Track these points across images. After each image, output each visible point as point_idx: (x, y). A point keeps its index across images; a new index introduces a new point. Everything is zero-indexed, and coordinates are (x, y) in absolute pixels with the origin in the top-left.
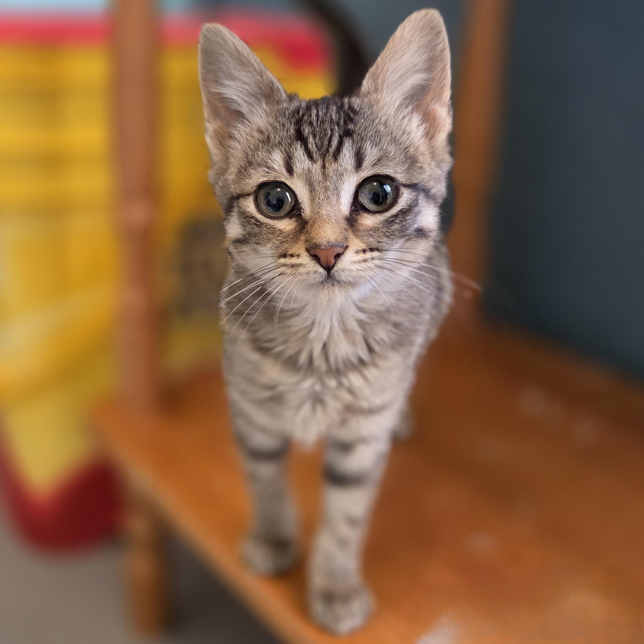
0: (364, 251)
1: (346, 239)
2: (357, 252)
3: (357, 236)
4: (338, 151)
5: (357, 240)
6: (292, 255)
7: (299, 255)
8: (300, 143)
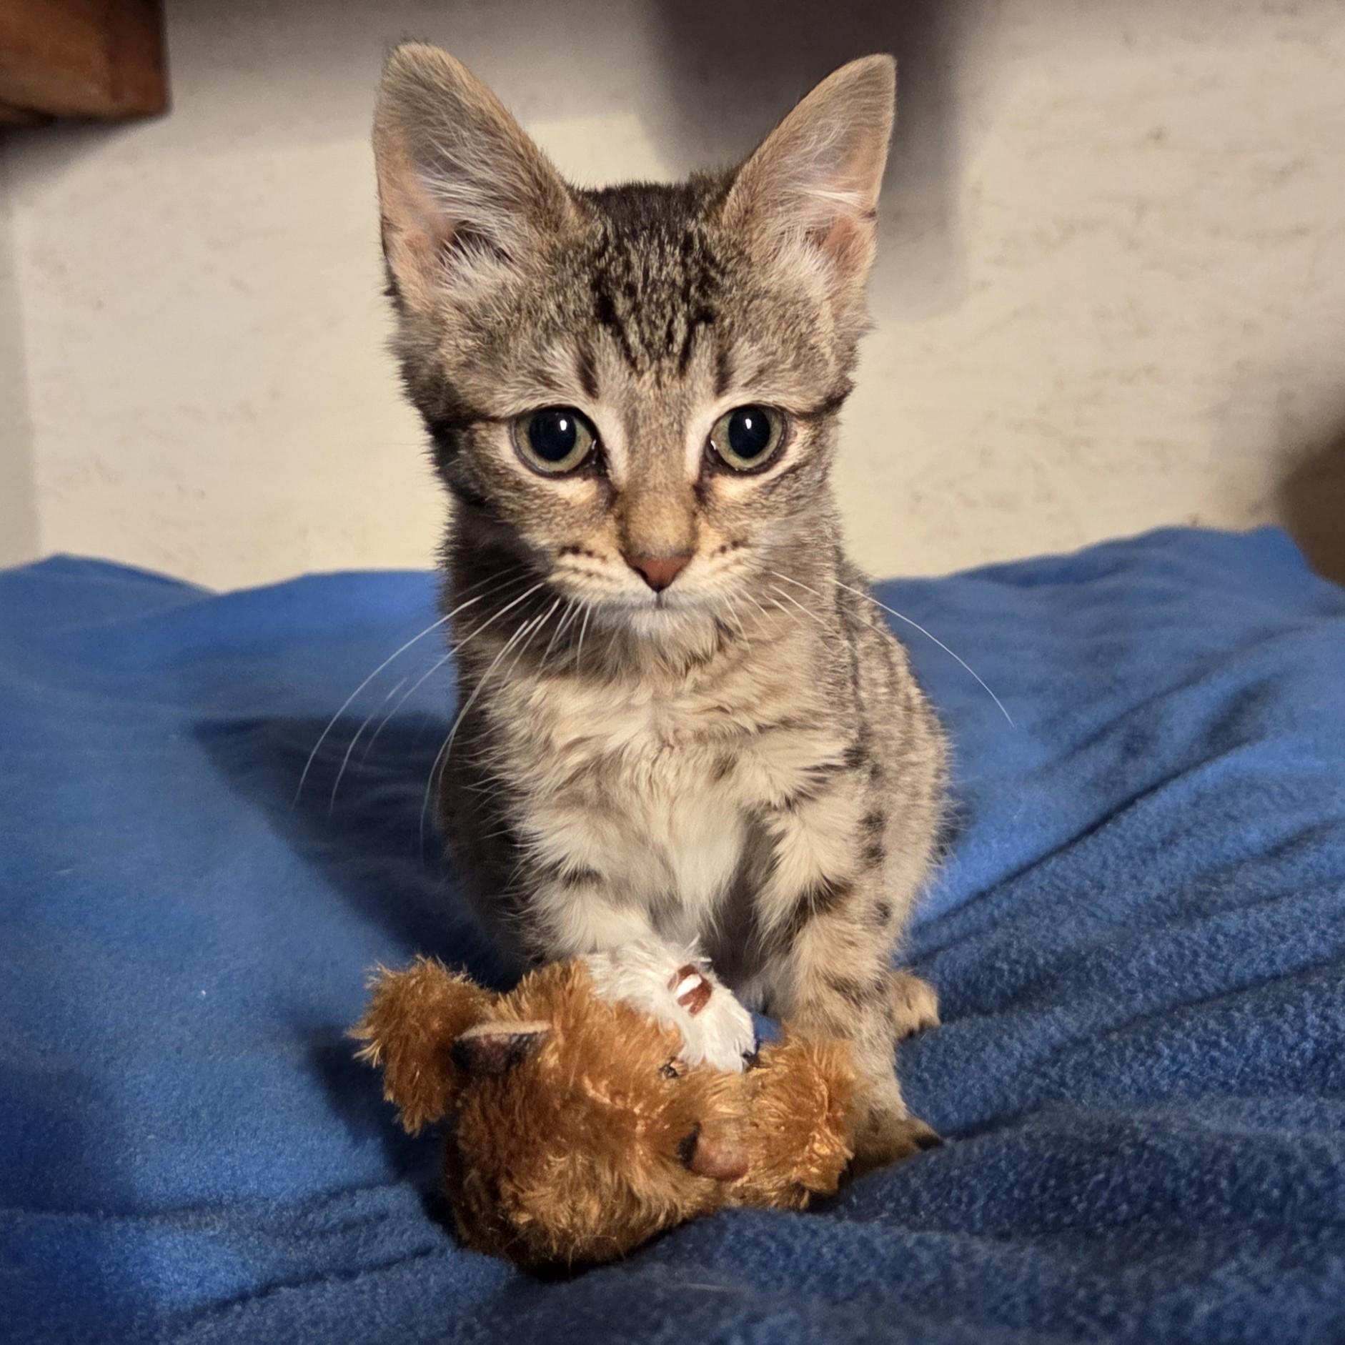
0: (723, 550)
1: (694, 534)
2: (712, 556)
3: (711, 522)
4: (686, 354)
5: (711, 532)
6: (590, 554)
7: (604, 558)
8: (610, 330)
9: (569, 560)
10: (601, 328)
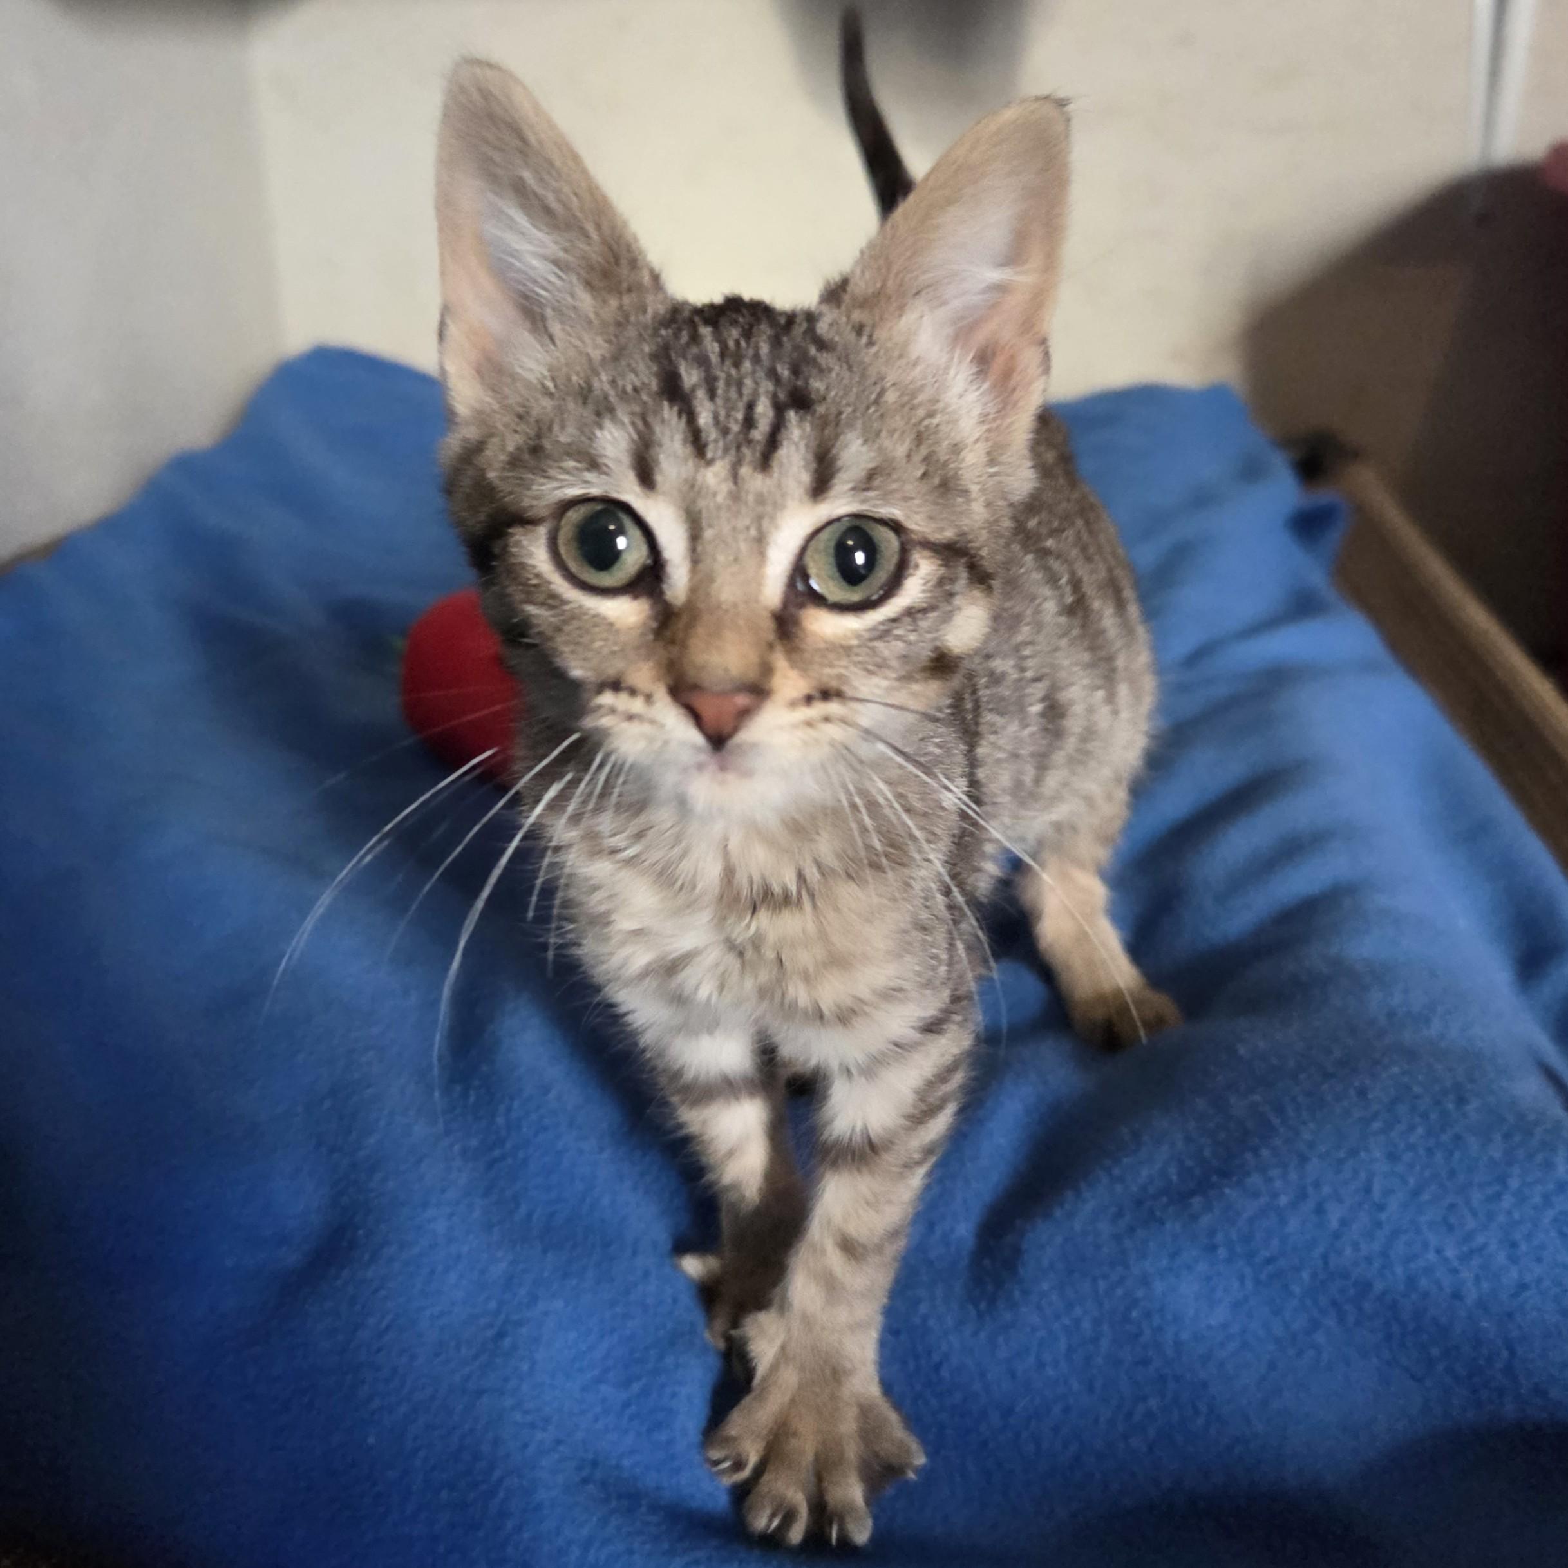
0: (809, 700)
1: (767, 670)
2: (793, 704)
3: (793, 665)
4: (773, 442)
5: (793, 674)
6: (633, 692)
7: (649, 698)
8: (676, 409)
9: (607, 698)
10: (666, 404)
